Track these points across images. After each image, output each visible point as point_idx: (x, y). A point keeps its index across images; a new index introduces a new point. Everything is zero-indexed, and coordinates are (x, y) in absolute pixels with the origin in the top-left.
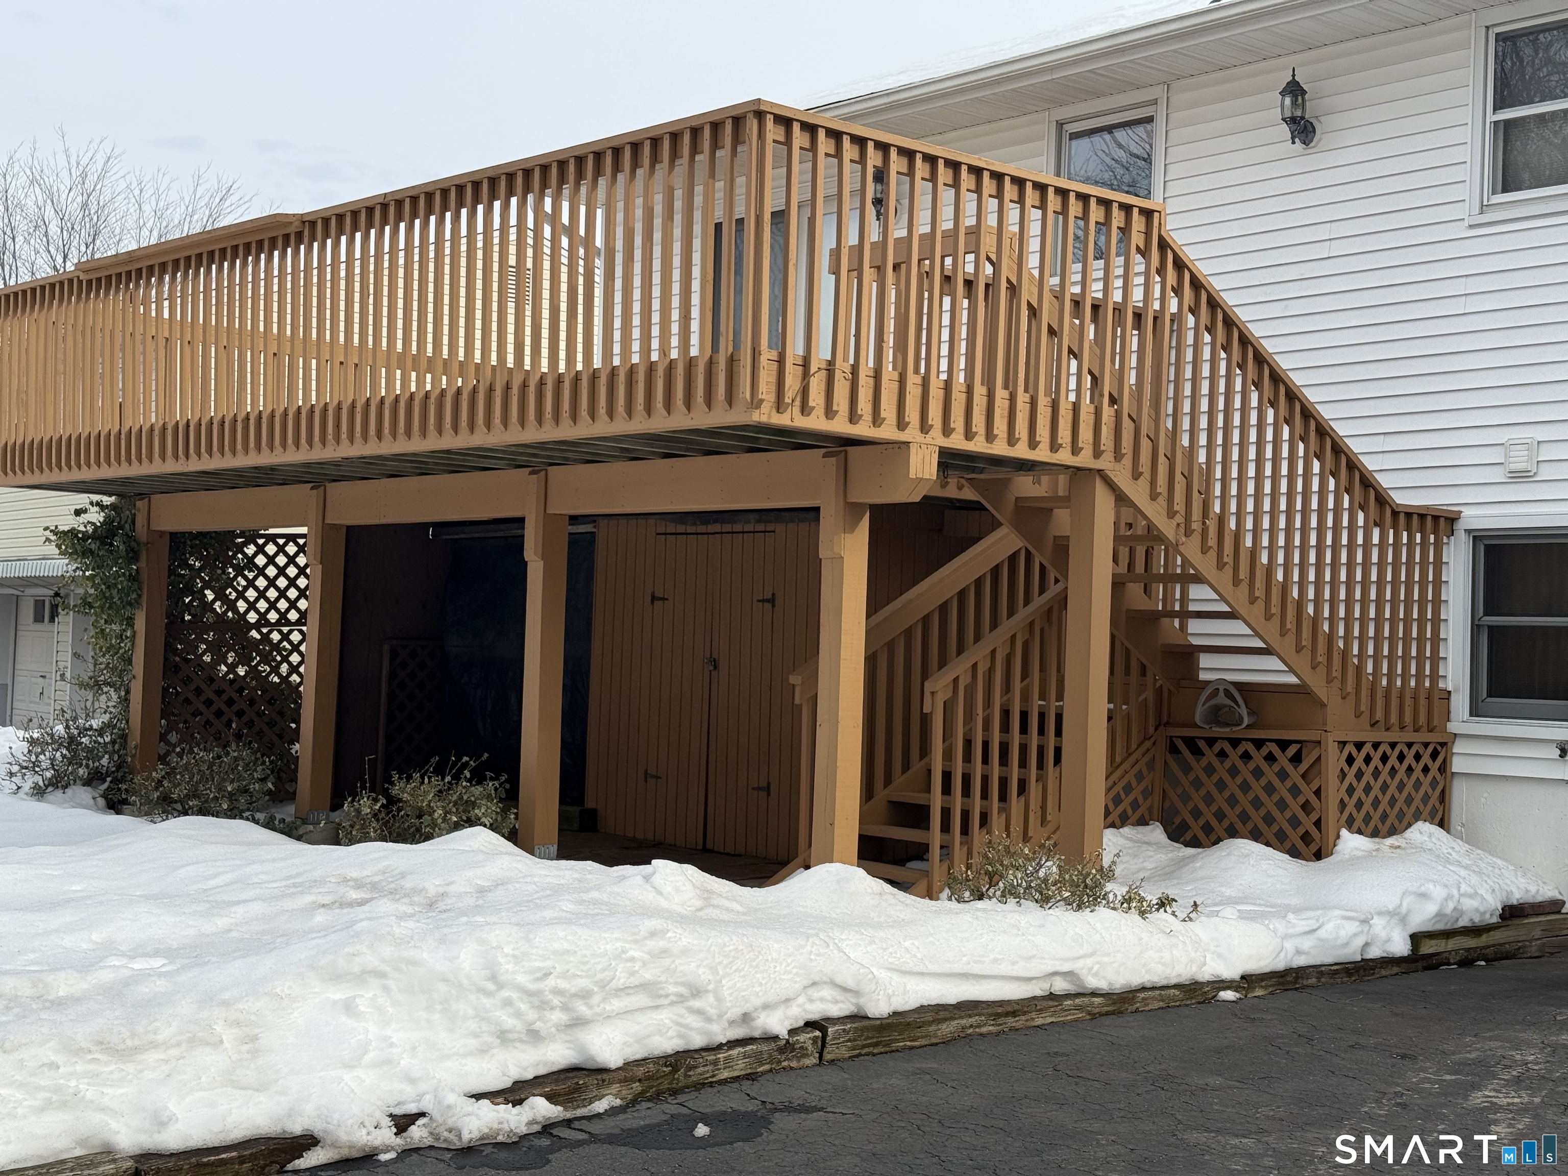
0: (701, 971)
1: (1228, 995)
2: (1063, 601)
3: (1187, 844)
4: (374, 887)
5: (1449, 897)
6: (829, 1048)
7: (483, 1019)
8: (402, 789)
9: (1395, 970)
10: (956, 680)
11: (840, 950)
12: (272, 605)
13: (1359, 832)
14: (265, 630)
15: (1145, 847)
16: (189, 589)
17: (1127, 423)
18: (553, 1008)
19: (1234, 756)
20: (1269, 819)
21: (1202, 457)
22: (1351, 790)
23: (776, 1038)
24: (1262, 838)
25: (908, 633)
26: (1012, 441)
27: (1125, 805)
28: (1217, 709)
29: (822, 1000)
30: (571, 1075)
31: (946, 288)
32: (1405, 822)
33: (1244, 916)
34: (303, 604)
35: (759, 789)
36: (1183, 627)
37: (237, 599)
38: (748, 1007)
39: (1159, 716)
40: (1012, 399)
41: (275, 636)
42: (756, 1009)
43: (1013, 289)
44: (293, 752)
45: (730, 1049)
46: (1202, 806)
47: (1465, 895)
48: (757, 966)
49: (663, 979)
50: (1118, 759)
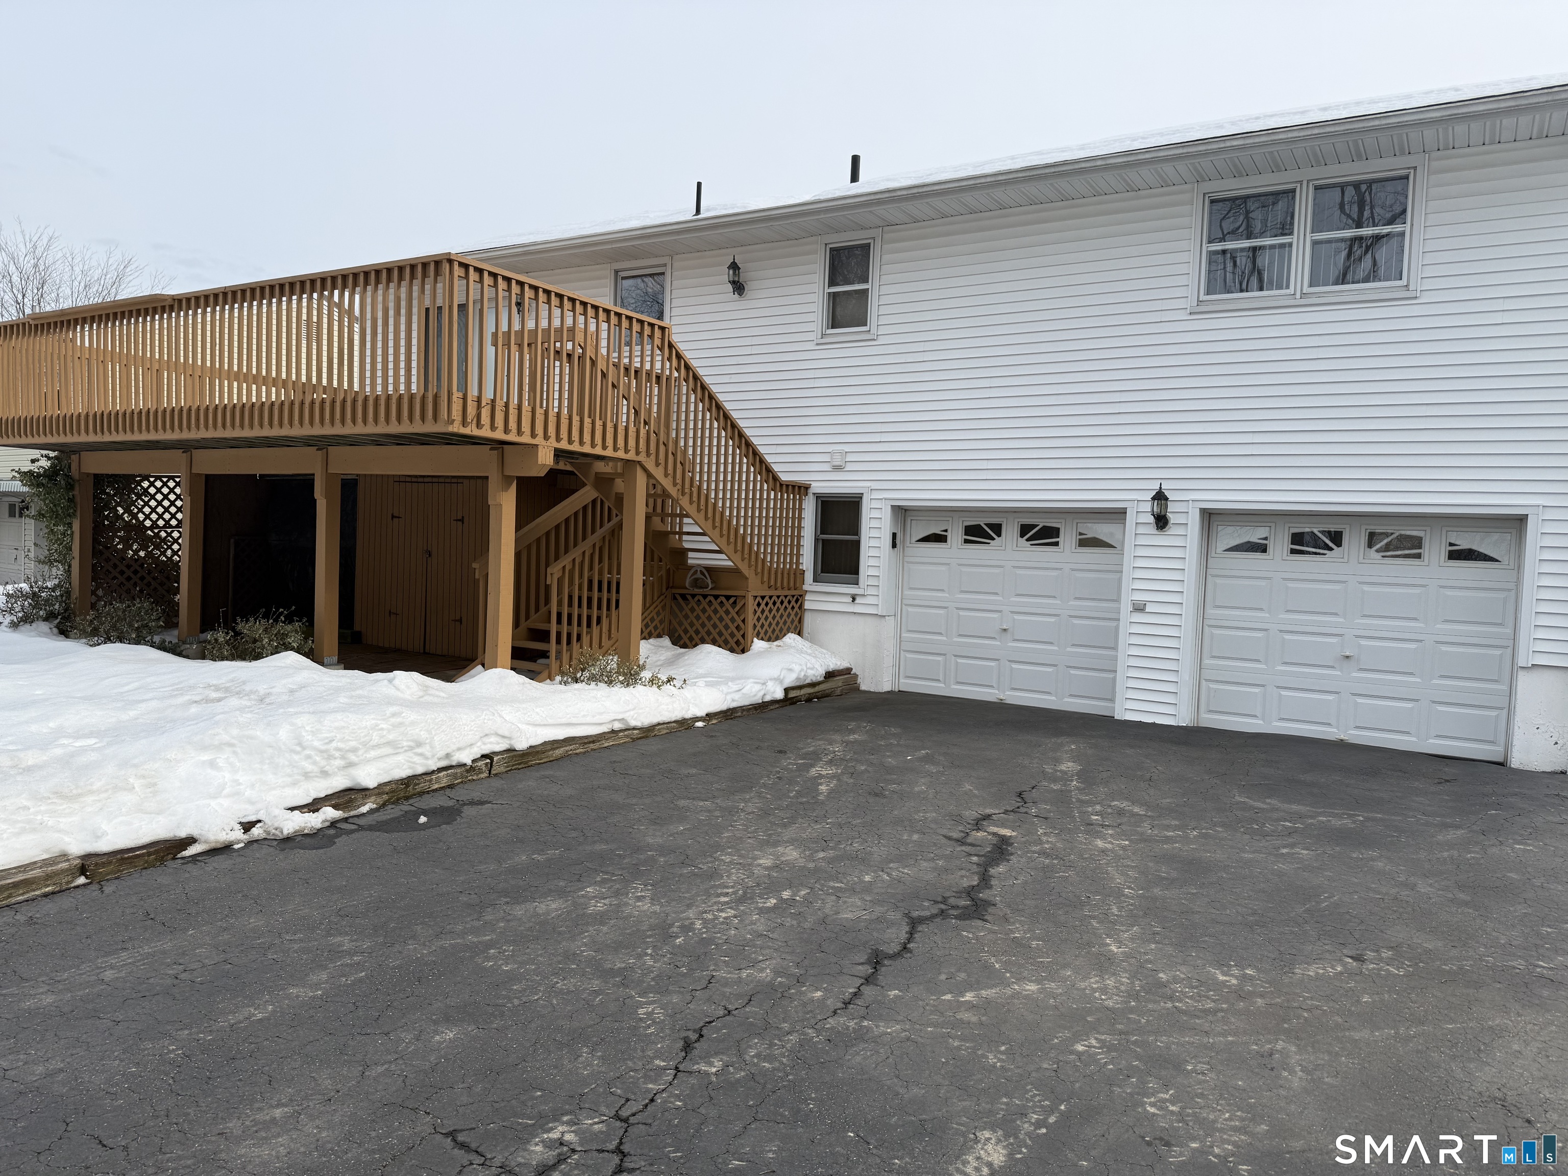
0: (422, 733)
1: (700, 724)
2: (620, 525)
3: (681, 647)
4: (227, 690)
5: (802, 670)
6: (494, 768)
7: (294, 767)
8: (243, 627)
9: (777, 706)
10: (564, 567)
11: (501, 716)
12: (160, 516)
13: (762, 639)
14: (156, 531)
15: (660, 649)
16: (107, 506)
17: (653, 436)
18: (335, 758)
19: (704, 603)
20: (720, 634)
21: (690, 451)
22: (759, 619)
23: (465, 765)
24: (717, 644)
25: (538, 540)
26: (593, 445)
27: (651, 628)
28: (696, 580)
29: (491, 743)
30: (347, 793)
31: (557, 357)
32: (783, 633)
33: (708, 684)
34: (179, 516)
35: (455, 621)
36: (680, 538)
37: (138, 513)
38: (449, 750)
39: (668, 583)
40: (593, 423)
41: (163, 534)
42: (454, 751)
43: (593, 363)
44: (176, 600)
45: (438, 773)
46: (689, 628)
47: (809, 668)
48: (454, 728)
49: (400, 738)
50: (648, 605)
